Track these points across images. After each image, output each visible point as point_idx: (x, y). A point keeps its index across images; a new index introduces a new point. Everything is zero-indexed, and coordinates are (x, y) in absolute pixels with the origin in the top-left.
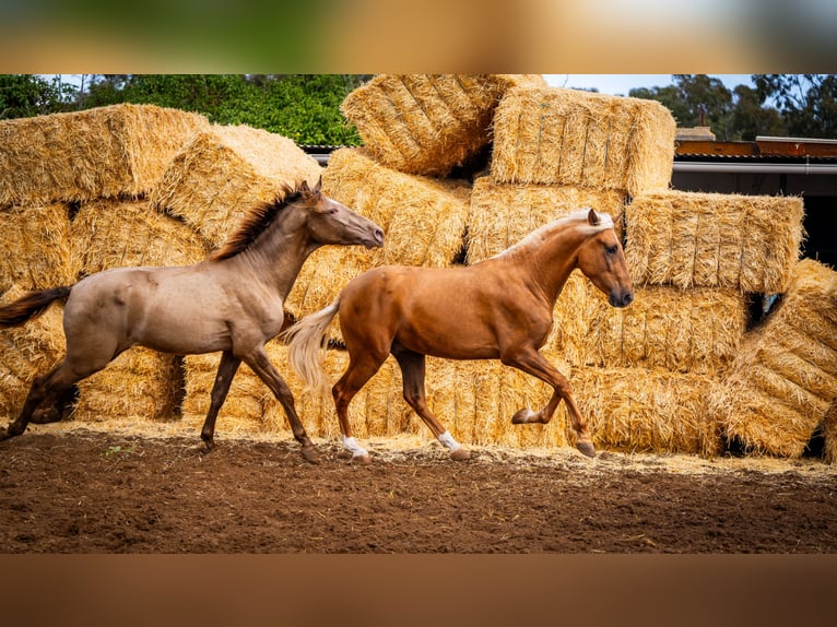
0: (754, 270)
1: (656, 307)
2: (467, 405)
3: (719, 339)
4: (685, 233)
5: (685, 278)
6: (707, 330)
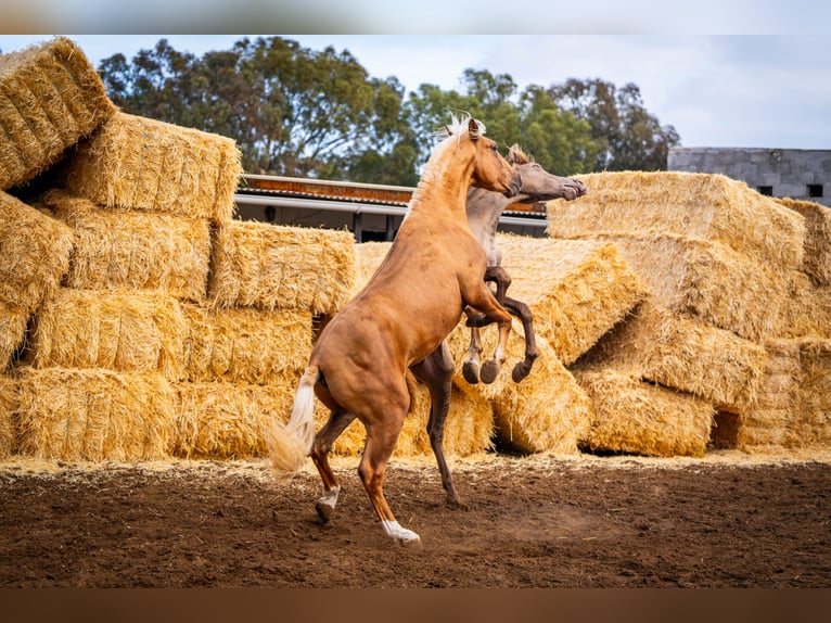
0: (328, 294)
1: (244, 326)
2: (80, 423)
3: (297, 354)
4: (276, 260)
5: (271, 300)
6: (288, 347)
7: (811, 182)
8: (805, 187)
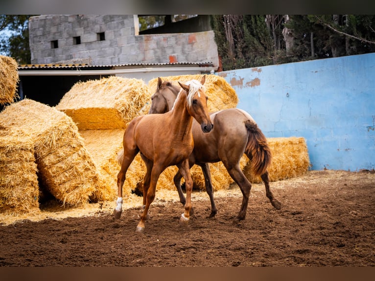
7: (98, 32)
8: (96, 34)
